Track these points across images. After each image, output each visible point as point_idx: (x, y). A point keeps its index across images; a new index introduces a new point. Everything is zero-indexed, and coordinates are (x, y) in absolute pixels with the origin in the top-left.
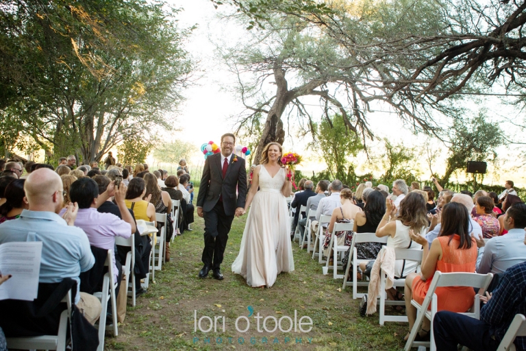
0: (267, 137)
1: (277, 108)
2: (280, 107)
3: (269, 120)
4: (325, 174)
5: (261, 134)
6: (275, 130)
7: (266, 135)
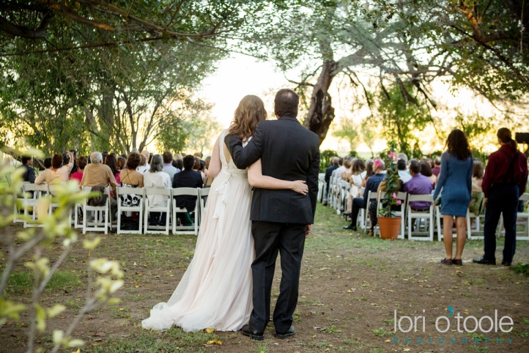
0: (313, 115)
1: (323, 82)
2: (326, 81)
3: (314, 96)
4: (386, 154)
5: (308, 109)
6: (321, 107)
7: (311, 114)
